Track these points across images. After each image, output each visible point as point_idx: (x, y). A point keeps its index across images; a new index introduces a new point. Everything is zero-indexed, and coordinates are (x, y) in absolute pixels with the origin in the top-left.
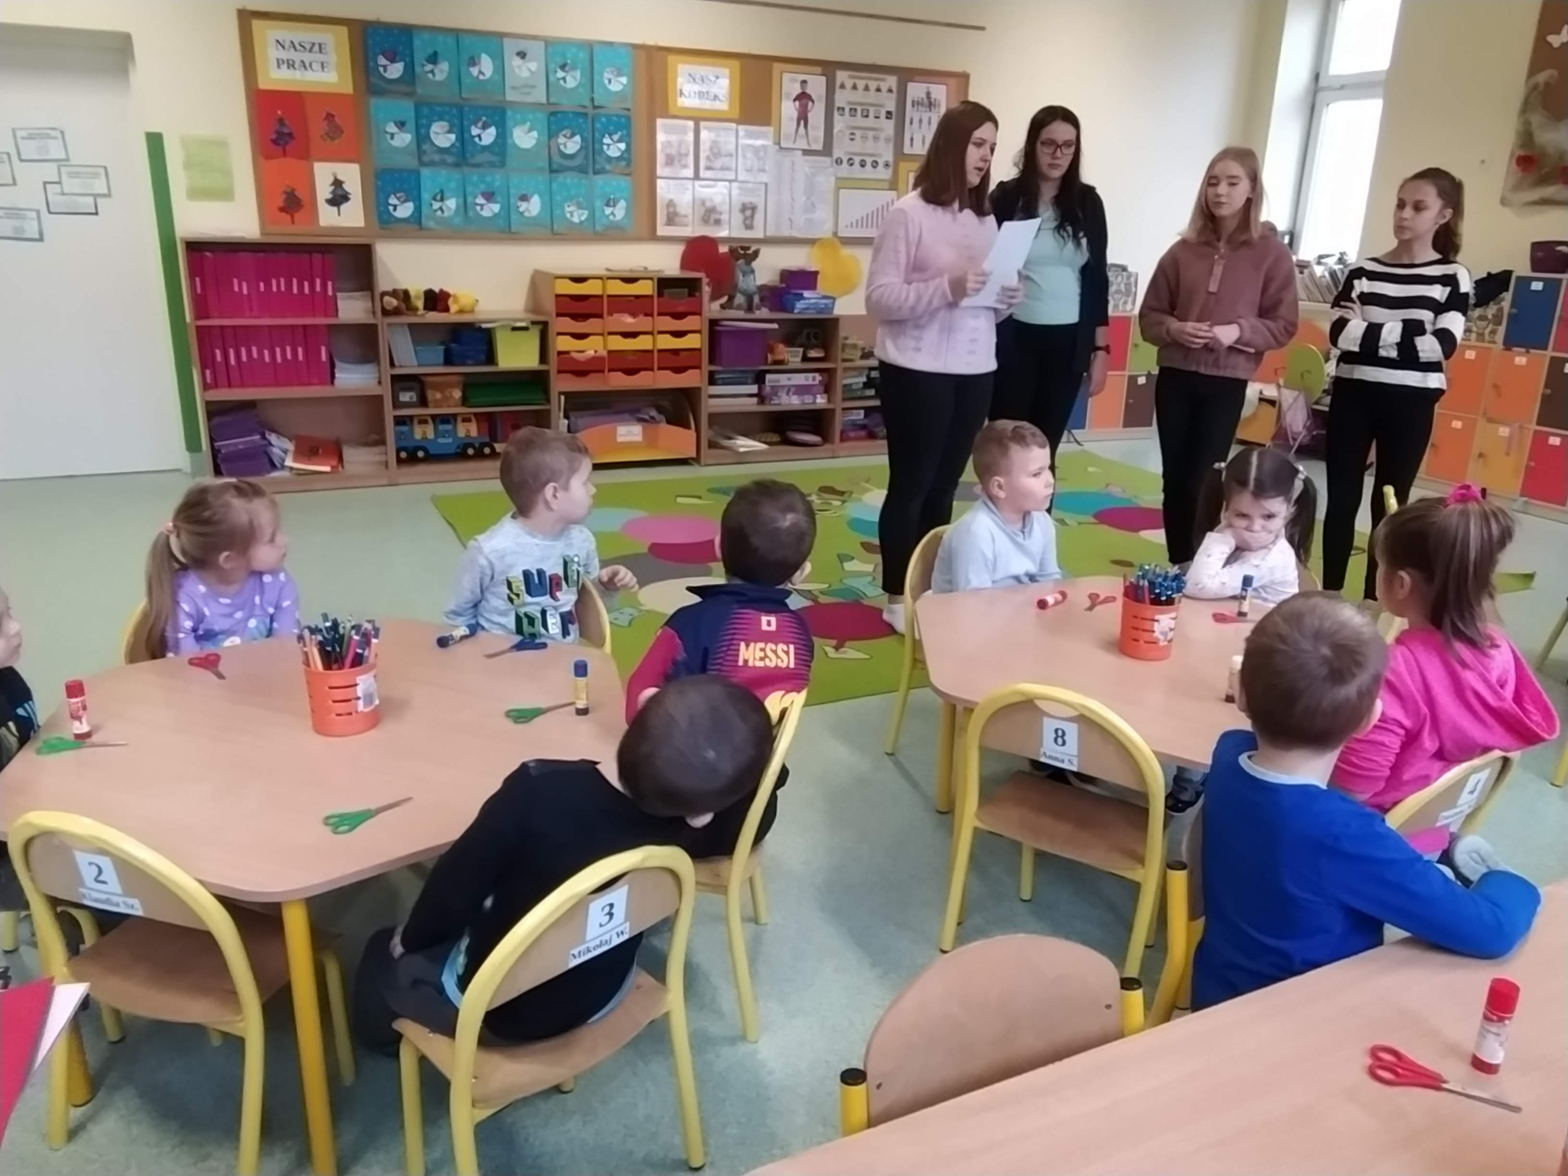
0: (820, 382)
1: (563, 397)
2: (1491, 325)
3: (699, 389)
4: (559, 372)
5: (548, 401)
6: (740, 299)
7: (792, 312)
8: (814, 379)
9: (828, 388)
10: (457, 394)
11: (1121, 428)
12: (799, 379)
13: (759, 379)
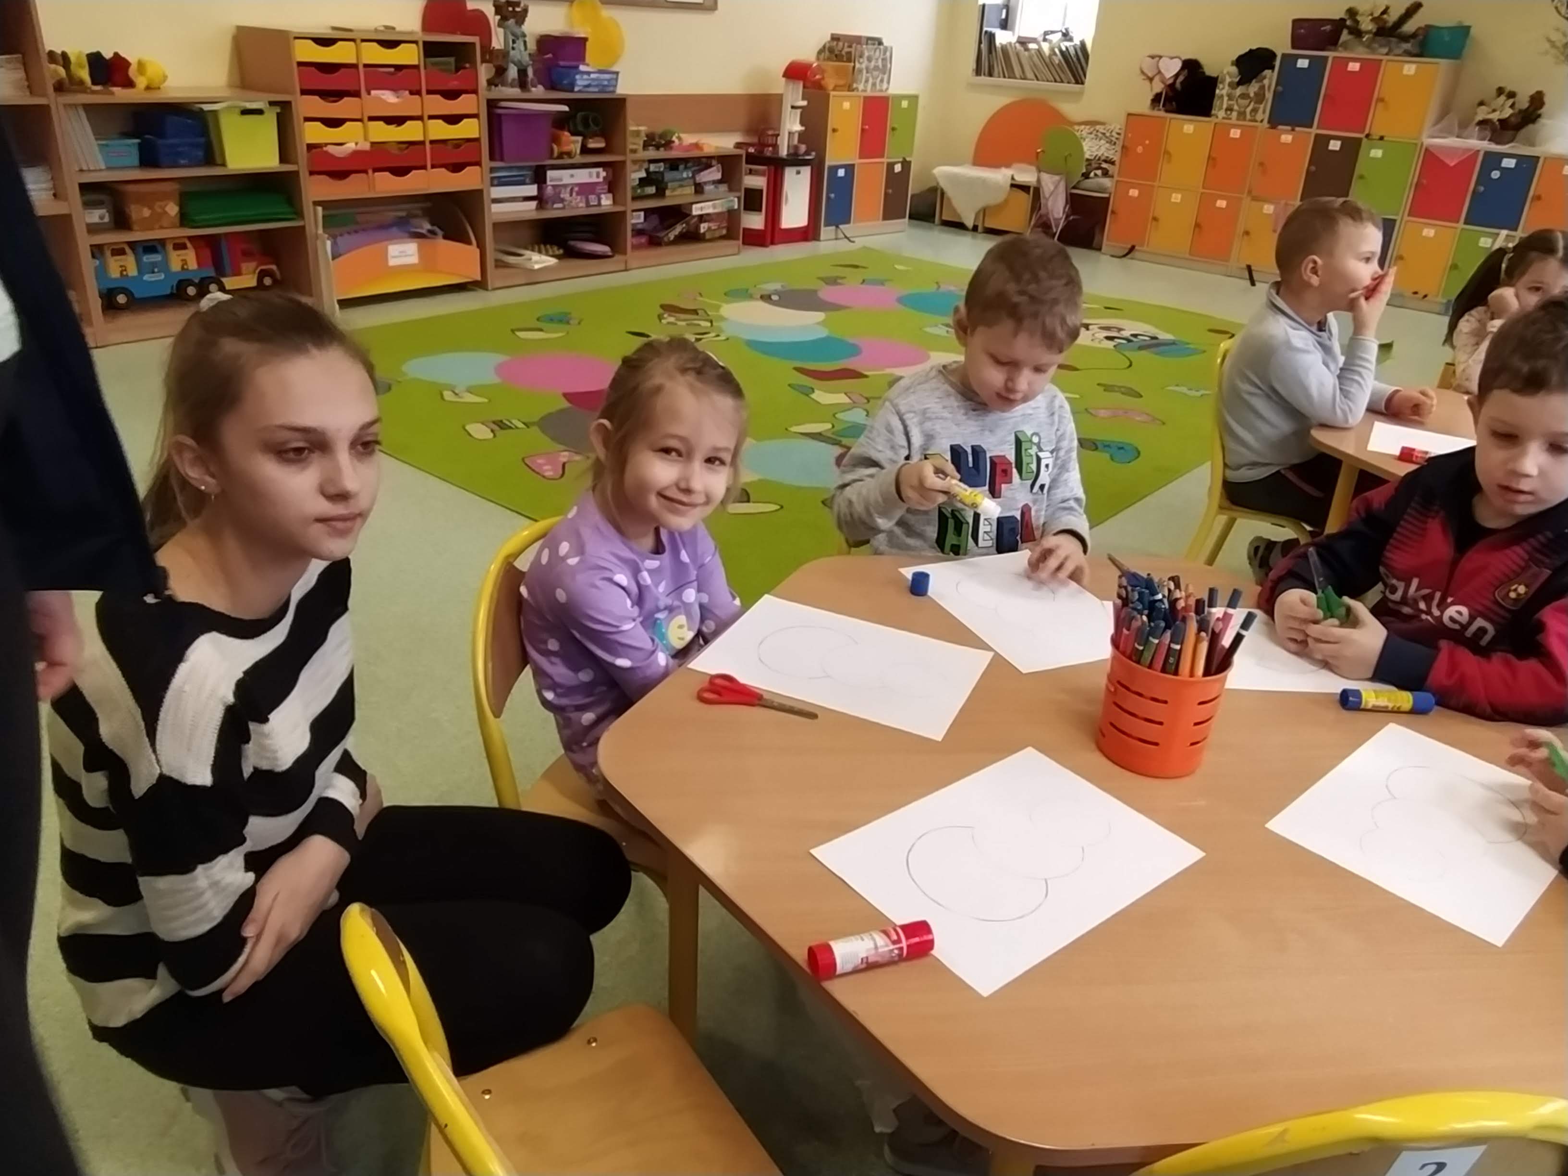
0: (604, 178)
1: (320, 209)
2: (1252, 104)
3: (480, 192)
4: (312, 173)
5: (299, 214)
6: (513, 72)
7: (572, 91)
8: (598, 176)
9: (613, 186)
10: (173, 209)
11: (881, 222)
12: (583, 176)
13: (539, 177)
